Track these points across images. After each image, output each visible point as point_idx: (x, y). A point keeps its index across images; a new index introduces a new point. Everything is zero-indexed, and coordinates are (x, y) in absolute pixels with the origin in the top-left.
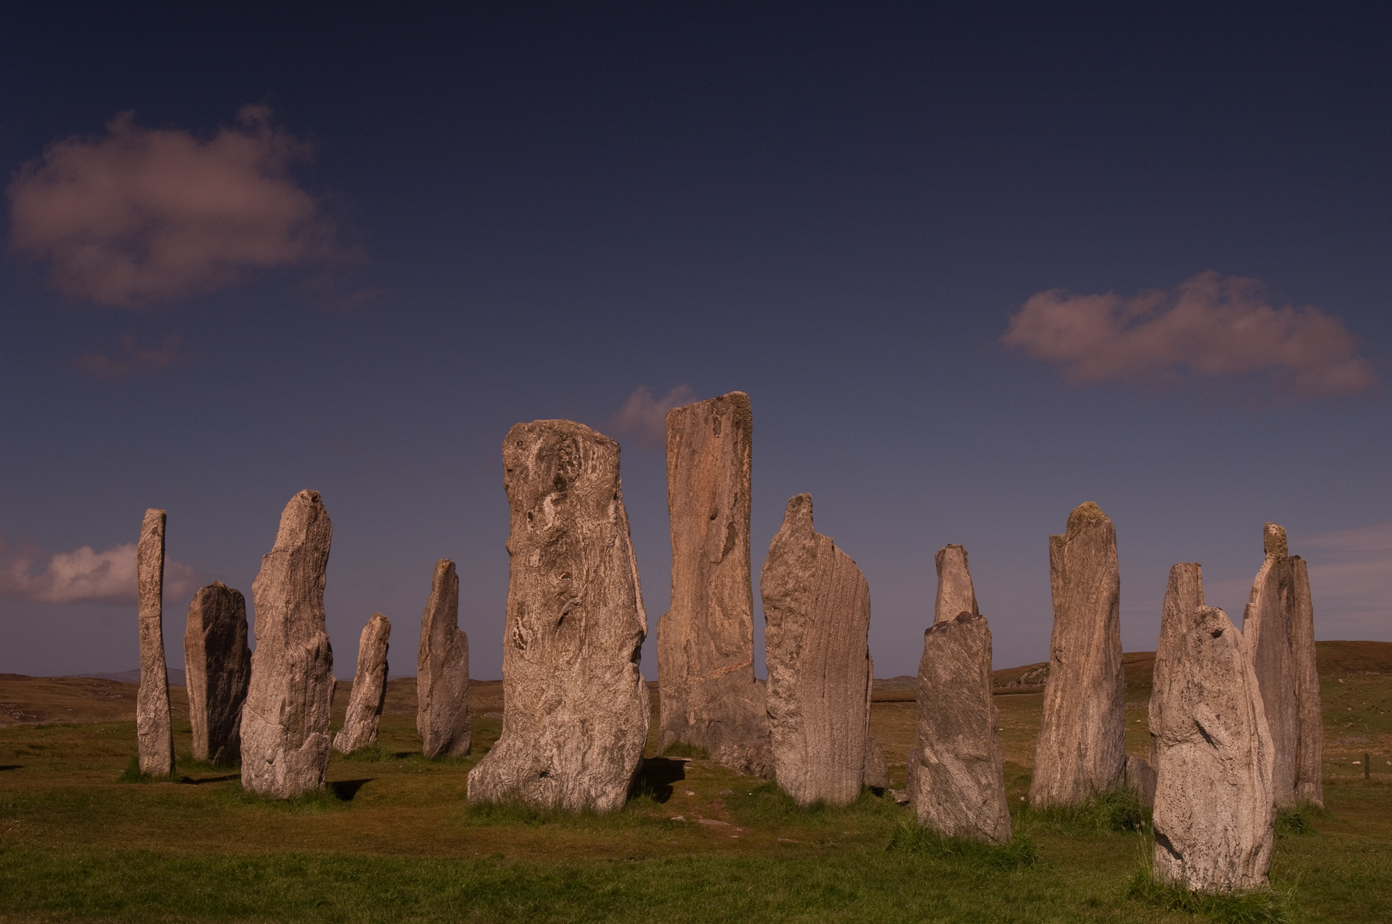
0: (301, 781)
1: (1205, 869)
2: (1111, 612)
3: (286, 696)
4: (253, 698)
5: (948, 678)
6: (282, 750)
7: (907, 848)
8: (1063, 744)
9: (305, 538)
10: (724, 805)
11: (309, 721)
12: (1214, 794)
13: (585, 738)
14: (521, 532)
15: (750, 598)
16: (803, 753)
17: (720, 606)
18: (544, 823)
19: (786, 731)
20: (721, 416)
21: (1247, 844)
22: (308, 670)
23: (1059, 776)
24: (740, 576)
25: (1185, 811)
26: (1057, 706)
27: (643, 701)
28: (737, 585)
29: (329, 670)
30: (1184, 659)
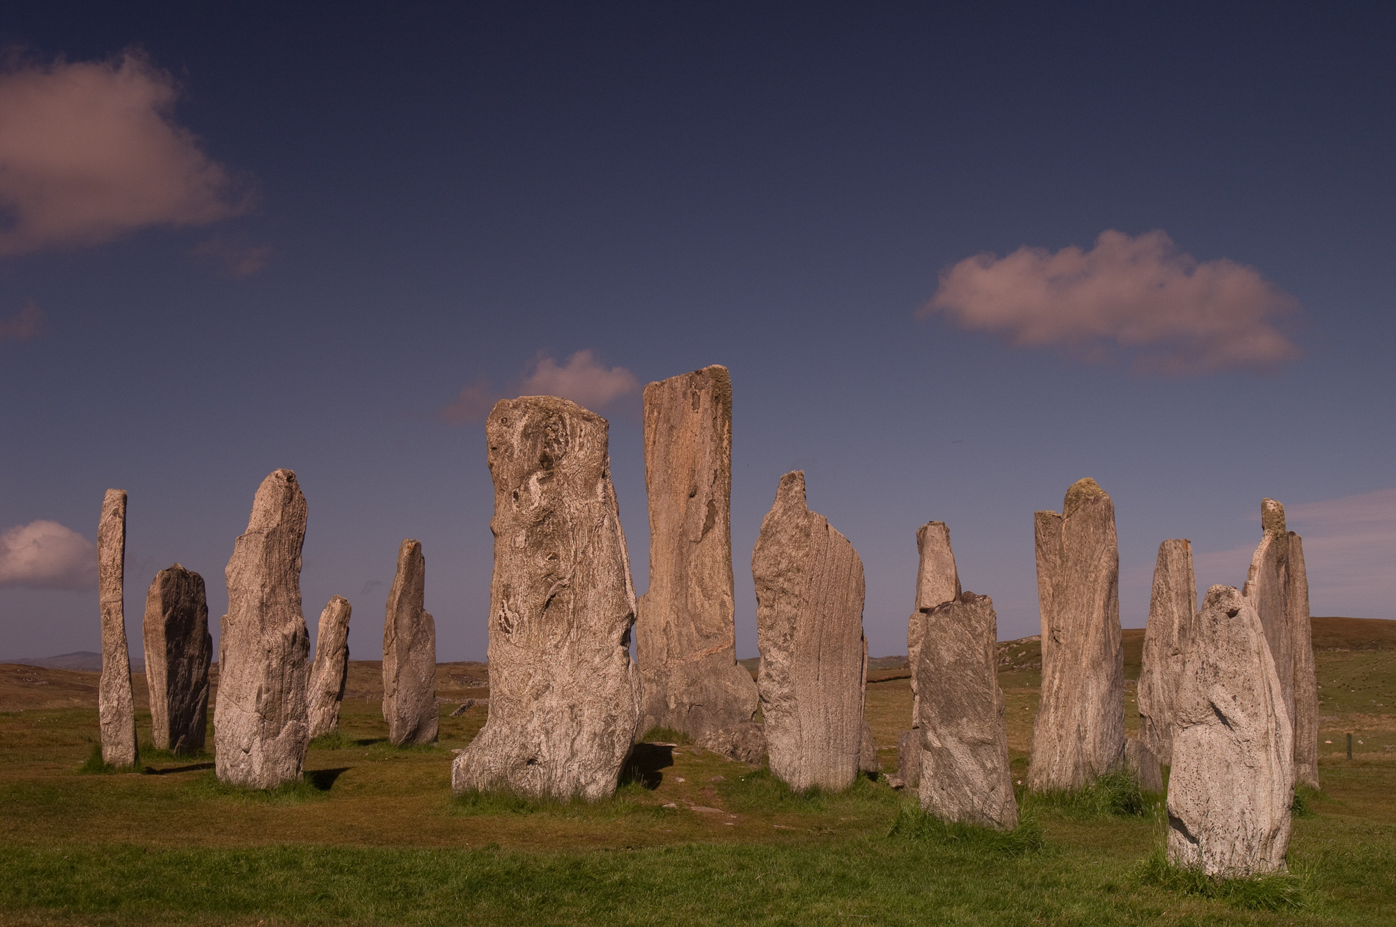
0: (279, 771)
1: (1222, 853)
2: (1110, 591)
3: (263, 683)
4: (227, 685)
5: (952, 660)
6: (259, 738)
7: (910, 834)
8: (1062, 726)
9: (280, 519)
10: (716, 792)
11: (287, 709)
12: (1230, 777)
13: (574, 724)
14: (506, 511)
15: (731, 578)
16: (798, 737)
17: (700, 586)
18: (532, 812)
19: (779, 715)
20: (700, 390)
21: (1265, 826)
22: (284, 655)
23: (1058, 759)
24: (721, 555)
25: (1200, 794)
26: (1055, 687)
27: (633, 686)
28: (717, 565)
29: (306, 656)
30: (1198, 639)
